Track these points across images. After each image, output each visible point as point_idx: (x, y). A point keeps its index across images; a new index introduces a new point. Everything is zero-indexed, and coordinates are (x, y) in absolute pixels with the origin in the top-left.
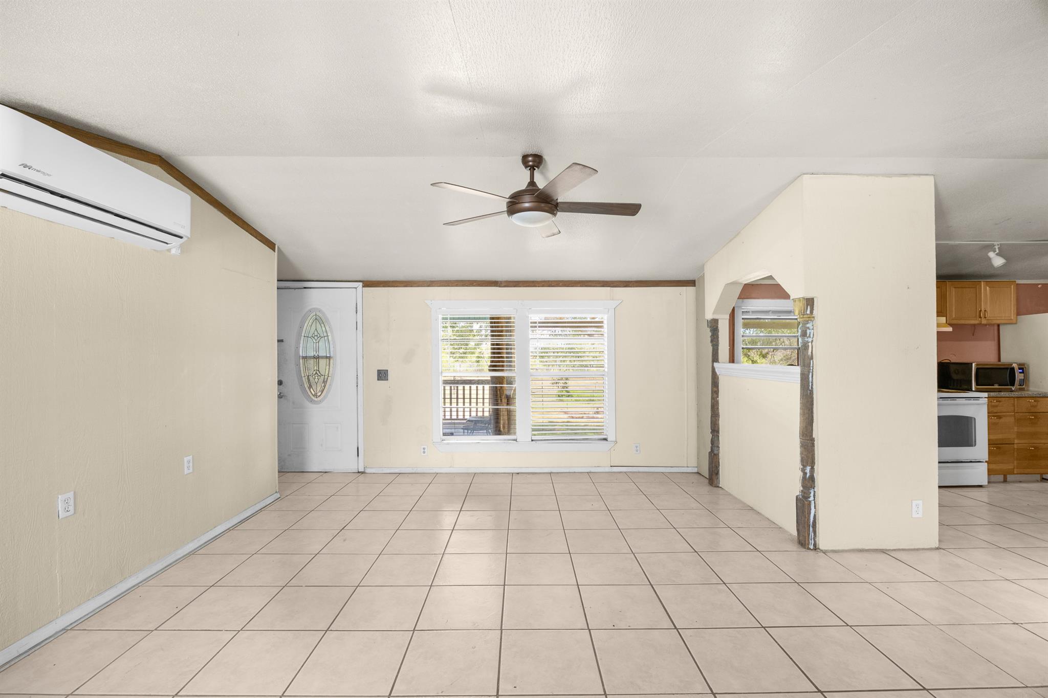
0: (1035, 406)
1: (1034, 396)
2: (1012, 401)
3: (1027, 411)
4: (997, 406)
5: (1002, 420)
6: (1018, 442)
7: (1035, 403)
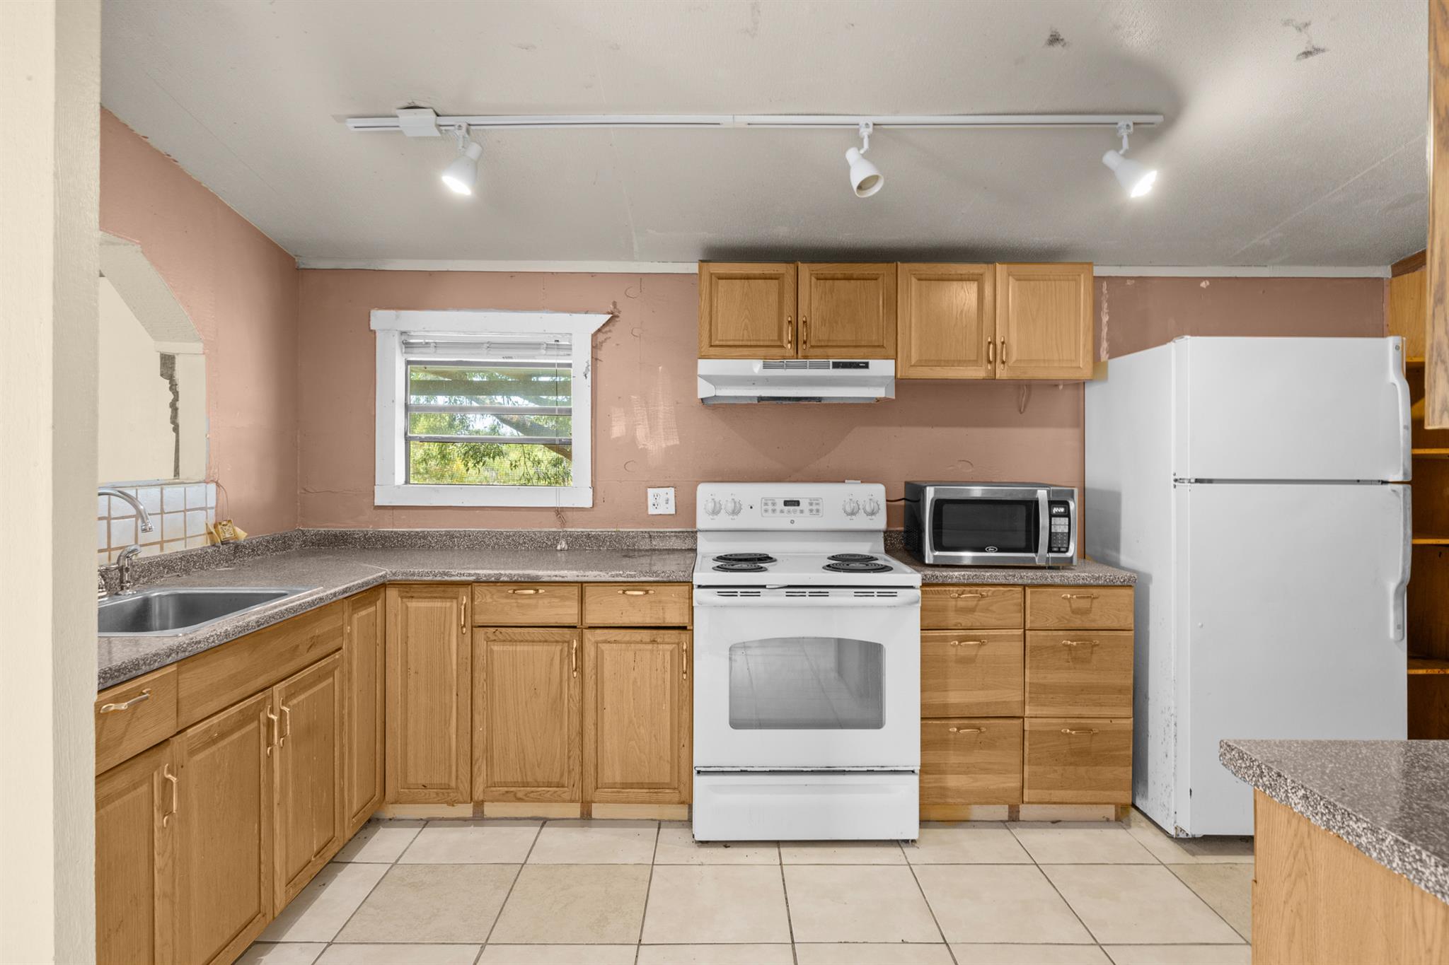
0: (1085, 612)
1: (1081, 582)
2: (1020, 596)
3: (1062, 626)
4: (972, 610)
5: (987, 650)
6: (1034, 713)
7: (1084, 604)
